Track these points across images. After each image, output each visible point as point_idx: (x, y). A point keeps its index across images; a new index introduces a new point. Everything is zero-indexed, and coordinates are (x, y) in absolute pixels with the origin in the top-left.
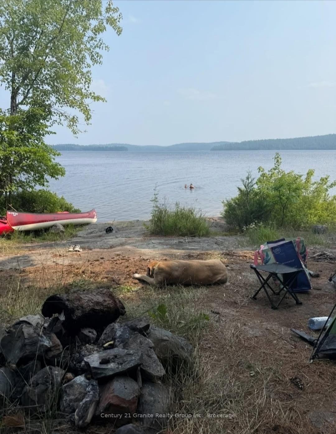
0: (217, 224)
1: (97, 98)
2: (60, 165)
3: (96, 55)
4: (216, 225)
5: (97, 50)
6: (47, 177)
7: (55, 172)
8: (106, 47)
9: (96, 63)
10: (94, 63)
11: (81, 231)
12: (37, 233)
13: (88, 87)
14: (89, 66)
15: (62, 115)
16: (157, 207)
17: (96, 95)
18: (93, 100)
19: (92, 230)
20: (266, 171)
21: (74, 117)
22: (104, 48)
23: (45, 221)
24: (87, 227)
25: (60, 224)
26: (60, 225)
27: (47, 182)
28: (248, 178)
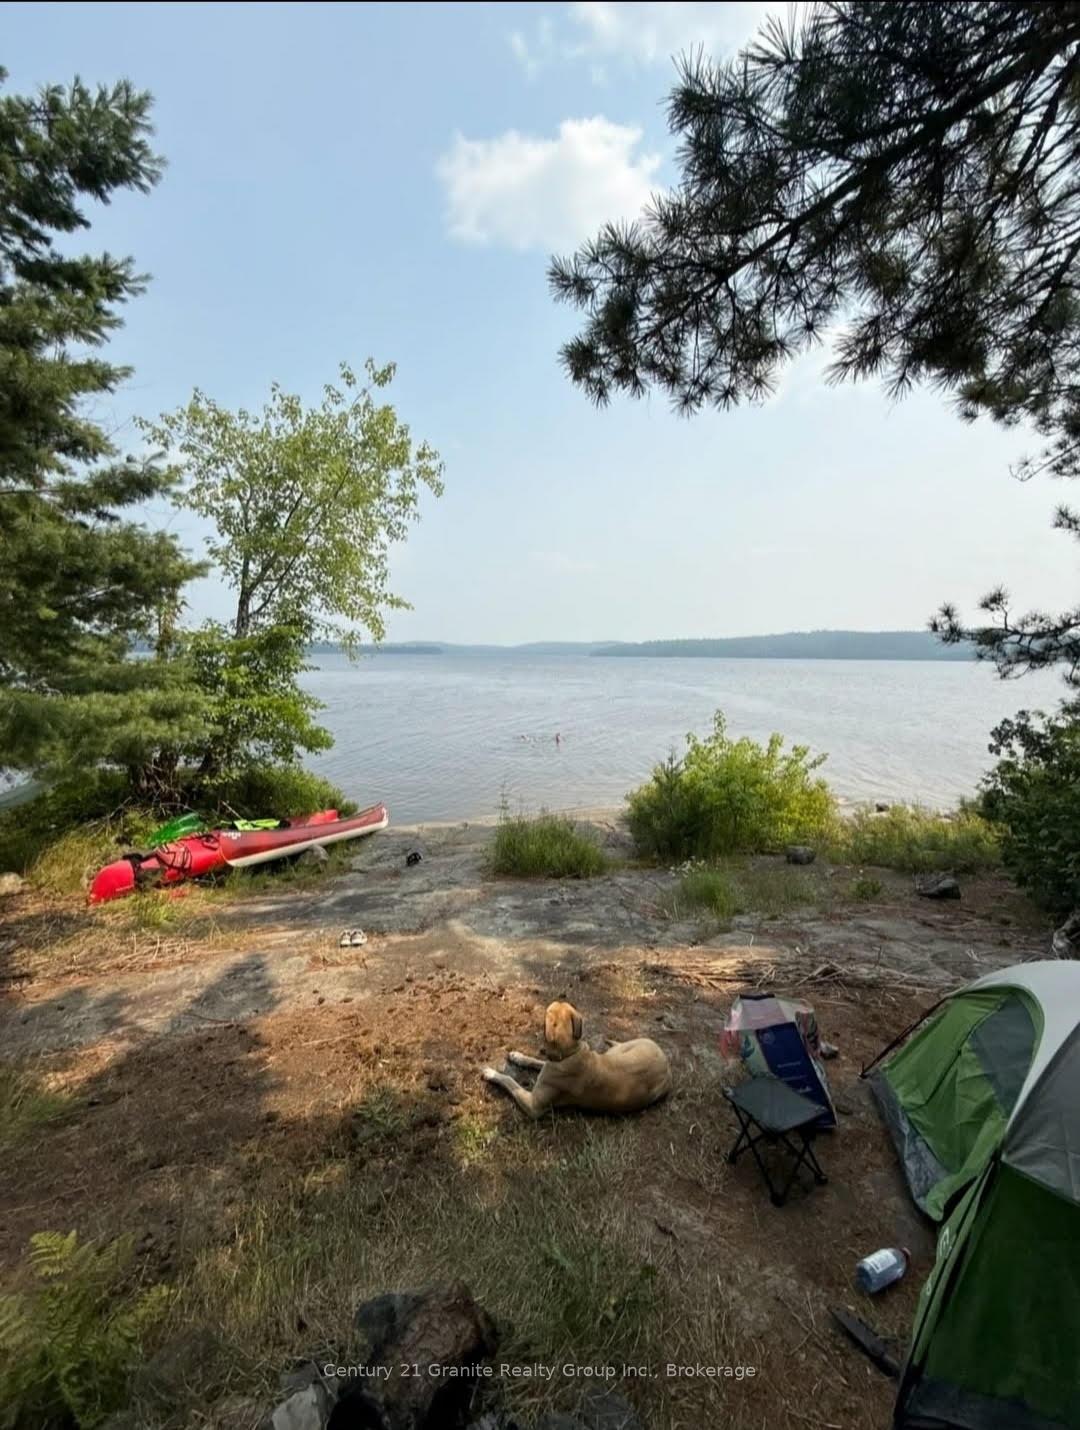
0: (617, 839)
1: (396, 603)
2: (325, 731)
3: (397, 526)
4: (614, 841)
5: (399, 518)
6: (299, 749)
7: (316, 741)
9: (395, 541)
11: (359, 853)
12: (275, 866)
13: (382, 585)
14: (383, 547)
15: (331, 629)
16: (507, 819)
17: (395, 597)
18: (389, 605)
19: (380, 852)
20: (700, 742)
21: (352, 634)
23: (293, 842)
24: (369, 843)
25: (320, 845)
26: (320, 848)
27: (299, 757)
28: (671, 760)
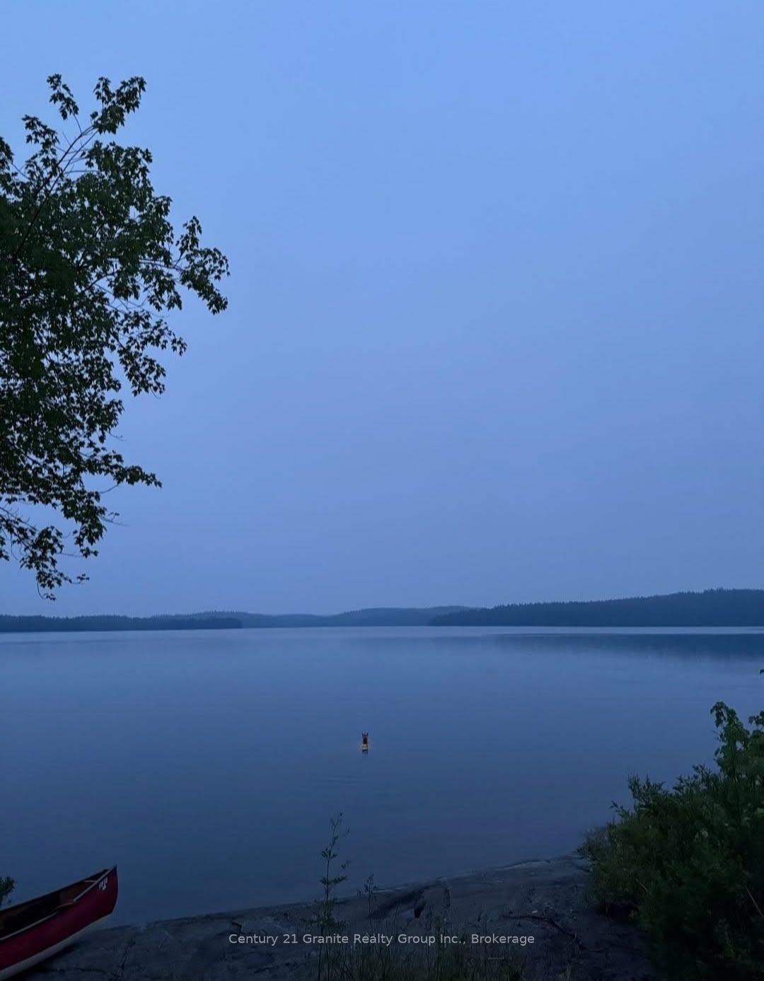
3: (147, 366)
5: (150, 351)
8: (174, 341)
9: (143, 390)
10: (140, 390)
13: (102, 439)
17: (126, 464)
22: (169, 345)
